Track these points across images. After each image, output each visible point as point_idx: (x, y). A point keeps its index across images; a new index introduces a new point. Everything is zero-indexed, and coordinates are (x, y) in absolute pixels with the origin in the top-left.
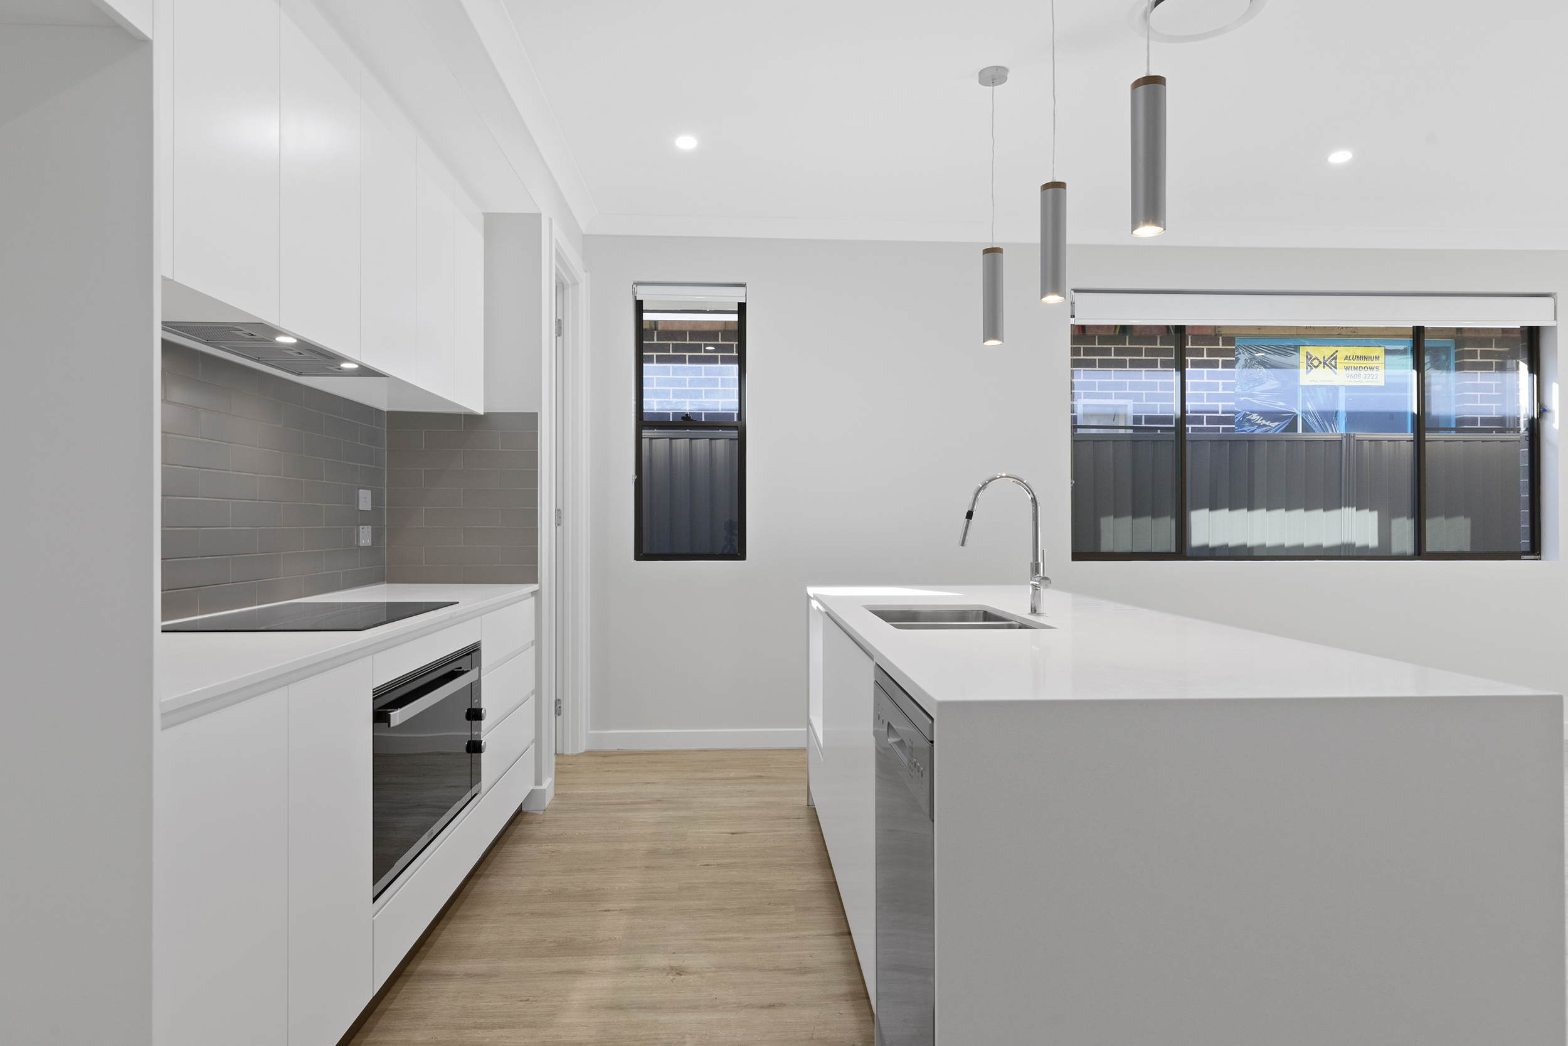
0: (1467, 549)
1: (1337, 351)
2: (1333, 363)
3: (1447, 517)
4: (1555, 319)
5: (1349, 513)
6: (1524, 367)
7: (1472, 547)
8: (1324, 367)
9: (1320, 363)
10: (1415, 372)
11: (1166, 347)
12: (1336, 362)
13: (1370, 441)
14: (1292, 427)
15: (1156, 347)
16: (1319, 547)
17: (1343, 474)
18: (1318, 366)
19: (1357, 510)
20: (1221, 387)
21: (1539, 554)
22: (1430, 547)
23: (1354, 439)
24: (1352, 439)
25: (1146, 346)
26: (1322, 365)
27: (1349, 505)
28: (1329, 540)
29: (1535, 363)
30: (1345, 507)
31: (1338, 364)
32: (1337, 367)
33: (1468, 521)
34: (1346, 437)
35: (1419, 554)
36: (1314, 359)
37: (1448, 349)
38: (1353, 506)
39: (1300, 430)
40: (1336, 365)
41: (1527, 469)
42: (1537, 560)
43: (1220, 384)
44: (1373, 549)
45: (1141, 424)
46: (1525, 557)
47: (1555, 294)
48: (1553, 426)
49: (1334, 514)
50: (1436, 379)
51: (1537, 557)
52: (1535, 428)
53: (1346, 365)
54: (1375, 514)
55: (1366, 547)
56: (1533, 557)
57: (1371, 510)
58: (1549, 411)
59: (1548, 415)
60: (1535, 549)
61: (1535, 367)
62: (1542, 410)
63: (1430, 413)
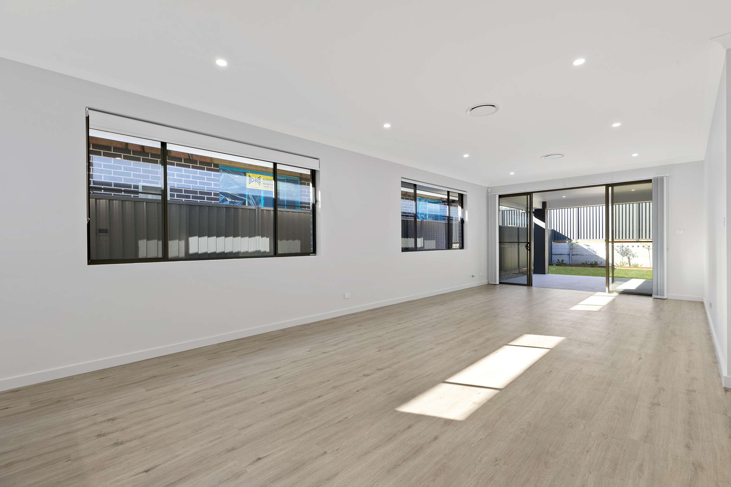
0: (299, 252)
1: (260, 177)
2: (259, 181)
3: (287, 240)
4: (319, 168)
5: (258, 238)
6: (311, 184)
7: (301, 250)
8: (256, 182)
9: (254, 180)
10: (274, 181)
11: (187, 164)
12: (260, 181)
13: (266, 210)
14: (244, 204)
15: (182, 163)
16: (247, 252)
17: (256, 222)
18: (253, 181)
19: (261, 237)
20: (213, 185)
21: (316, 253)
22: (280, 251)
23: (260, 209)
24: (259, 209)
25: (177, 162)
26: (255, 181)
27: (258, 235)
28: (251, 249)
29: (314, 184)
30: (257, 236)
31: (261, 181)
32: (261, 183)
33: (300, 241)
34: (257, 208)
35: (276, 255)
36: (252, 178)
37: (298, 181)
38: (260, 236)
39: (247, 205)
40: (260, 182)
41: (312, 222)
42: (315, 255)
43: (213, 184)
44: (268, 253)
45: (174, 198)
46: (311, 255)
47: (319, 159)
48: (319, 206)
49: (253, 239)
50: (280, 184)
51: (315, 254)
52: (314, 206)
53: (264, 182)
54: (268, 239)
55: (265, 252)
56: (314, 254)
57: (267, 237)
58: (318, 201)
59: (317, 202)
60: (314, 252)
61: (314, 185)
62: (316, 201)
63: (279, 199)
